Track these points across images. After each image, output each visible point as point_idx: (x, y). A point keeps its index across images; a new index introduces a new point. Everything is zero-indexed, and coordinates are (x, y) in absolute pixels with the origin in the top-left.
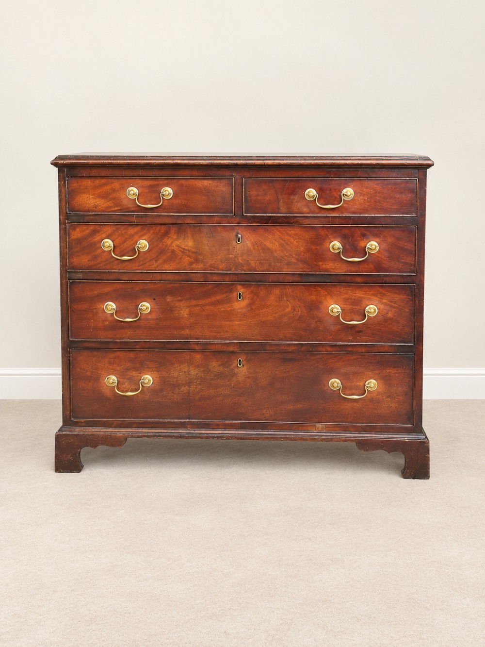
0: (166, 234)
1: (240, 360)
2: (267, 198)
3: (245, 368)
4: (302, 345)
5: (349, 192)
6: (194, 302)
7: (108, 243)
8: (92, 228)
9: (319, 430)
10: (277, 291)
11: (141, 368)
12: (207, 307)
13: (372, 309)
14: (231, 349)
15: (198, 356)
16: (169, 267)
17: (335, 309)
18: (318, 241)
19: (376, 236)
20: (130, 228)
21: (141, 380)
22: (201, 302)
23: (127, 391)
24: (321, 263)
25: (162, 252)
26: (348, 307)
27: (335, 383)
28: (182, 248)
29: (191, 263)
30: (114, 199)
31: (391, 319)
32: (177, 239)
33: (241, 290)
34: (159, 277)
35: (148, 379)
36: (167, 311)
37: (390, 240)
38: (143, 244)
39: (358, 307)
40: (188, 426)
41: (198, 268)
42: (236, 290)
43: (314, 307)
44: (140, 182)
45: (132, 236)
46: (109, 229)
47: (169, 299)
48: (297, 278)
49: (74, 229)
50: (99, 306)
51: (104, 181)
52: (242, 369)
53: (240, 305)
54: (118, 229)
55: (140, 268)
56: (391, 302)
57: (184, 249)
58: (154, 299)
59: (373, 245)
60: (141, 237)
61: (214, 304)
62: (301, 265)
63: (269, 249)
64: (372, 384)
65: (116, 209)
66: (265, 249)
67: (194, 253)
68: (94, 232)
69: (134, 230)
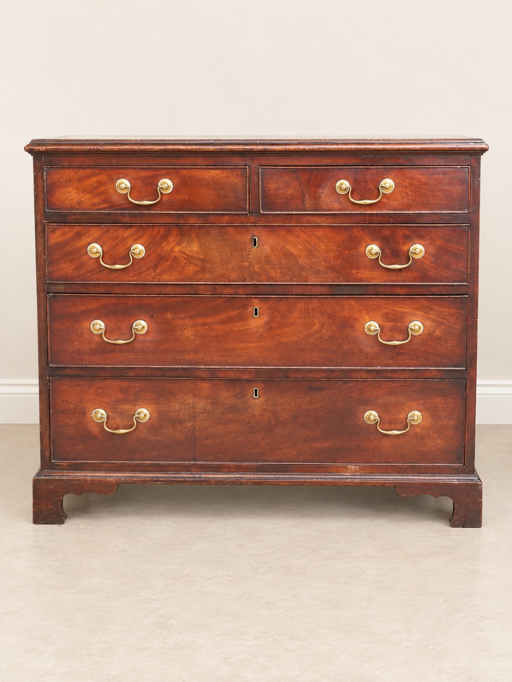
0: (165, 237)
1: (256, 390)
2: (290, 191)
3: (261, 400)
4: (332, 371)
5: (388, 183)
6: (200, 320)
7: (95, 249)
8: (76, 229)
9: (351, 474)
10: (301, 305)
11: (136, 401)
12: (217, 326)
13: (417, 326)
14: (245, 377)
15: (206, 385)
16: (169, 278)
17: (373, 326)
18: (354, 244)
19: (420, 238)
20: (122, 230)
21: (135, 414)
22: (209, 320)
23: (118, 428)
24: (354, 272)
25: (162, 258)
26: (389, 325)
27: (372, 415)
28: (185, 254)
29: (197, 272)
30: (101, 193)
31: (438, 339)
32: (179, 244)
33: (256, 304)
34: (157, 290)
35: (144, 413)
36: (165, 330)
37: (438, 242)
38: (139, 249)
39: (400, 324)
40: (193, 469)
41: (206, 279)
42: (252, 306)
43: (348, 324)
44: (133, 173)
45: (126, 239)
46: (96, 232)
47: (169, 316)
48: (325, 290)
49: (53, 231)
50: (85, 324)
51: (89, 171)
52: (257, 401)
53: (256, 323)
54: (108, 231)
55: (134, 278)
56: (439, 317)
57: (188, 255)
58: (152, 316)
59: (418, 249)
60: (135, 241)
61: (224, 322)
62: (330, 274)
63: (292, 255)
64: (416, 416)
65: (102, 206)
66: (288, 255)
67: (202, 260)
68: (79, 235)
69: (127, 233)
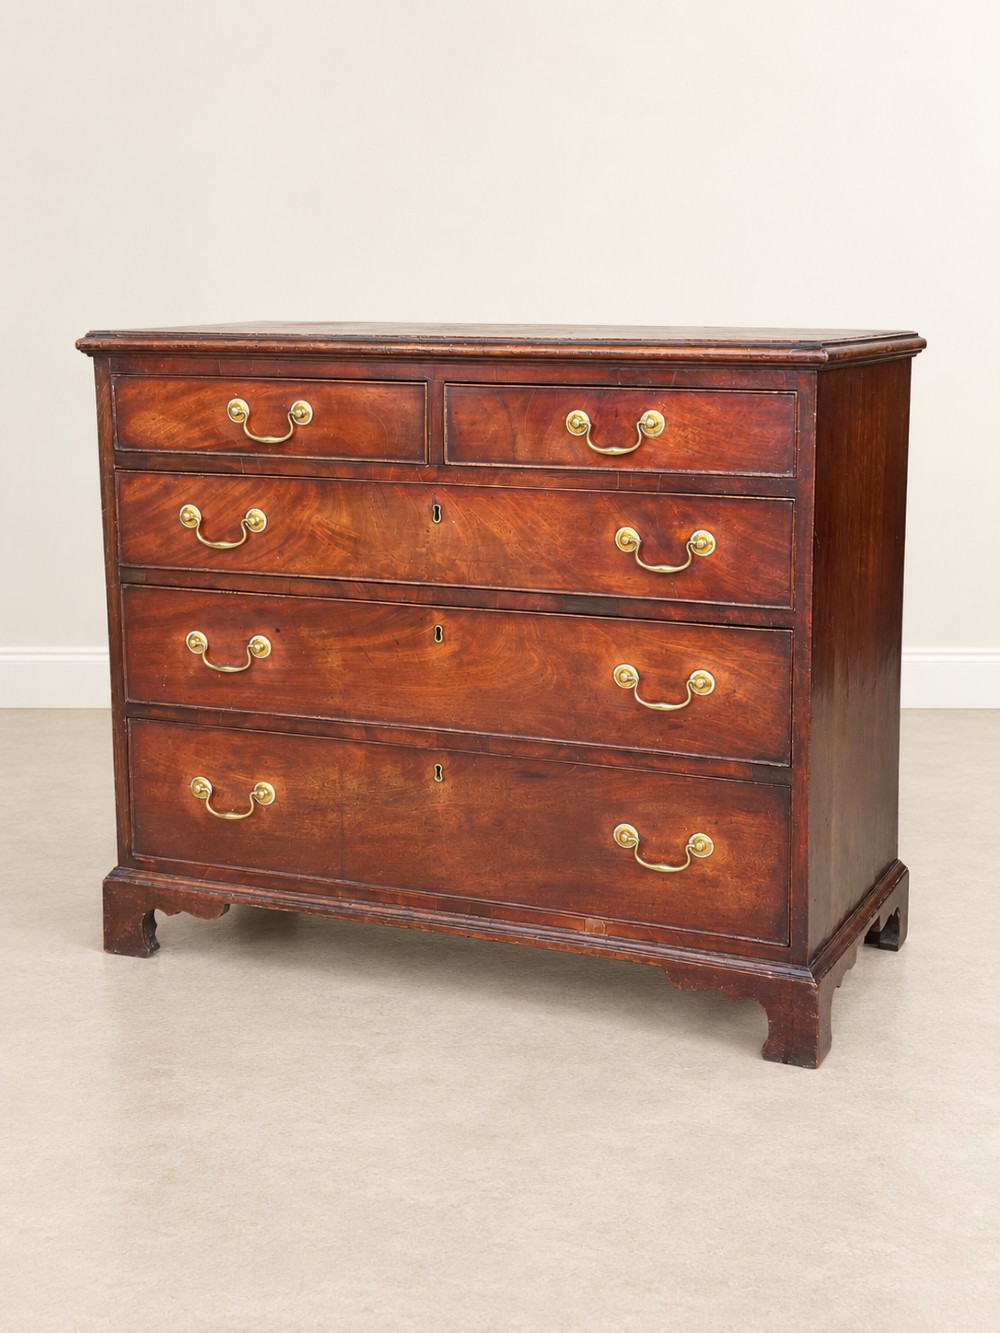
0: (298, 500)
1: (438, 768)
2: (492, 428)
3: (447, 785)
4: (560, 746)
5: (654, 419)
6: (352, 642)
7: (192, 513)
8: (162, 481)
9: (591, 933)
10: (509, 628)
11: (254, 769)
12: (377, 654)
13: (703, 679)
14: (421, 744)
15: (359, 753)
16: (303, 567)
17: (626, 673)
18: (595, 525)
19: (710, 519)
20: (231, 484)
21: (253, 790)
22: (365, 642)
23: (229, 811)
24: (596, 574)
25: (291, 535)
26: (653, 672)
27: (627, 833)
28: (329, 529)
29: (347, 561)
30: (204, 421)
31: (739, 705)
32: (319, 510)
33: (439, 620)
34: (286, 586)
35: (267, 791)
36: (298, 655)
37: (739, 528)
38: (257, 517)
39: (674, 673)
40: (340, 894)
41: (358, 574)
42: (431, 621)
43: (587, 666)
44: (251, 388)
45: (236, 500)
46: (194, 486)
47: (304, 632)
48: (550, 603)
49: (129, 482)
50: (177, 637)
51: (183, 384)
52: (441, 787)
53: (438, 653)
54: (210, 485)
55: (253, 565)
56: (743, 667)
57: (332, 531)
58: (278, 631)
59: (704, 539)
60: (252, 504)
61: (390, 647)
62: (555, 576)
63: (494, 538)
64: (703, 843)
65: (206, 444)
66: (489, 539)
67: (355, 541)
68: (167, 491)
69: (240, 488)
